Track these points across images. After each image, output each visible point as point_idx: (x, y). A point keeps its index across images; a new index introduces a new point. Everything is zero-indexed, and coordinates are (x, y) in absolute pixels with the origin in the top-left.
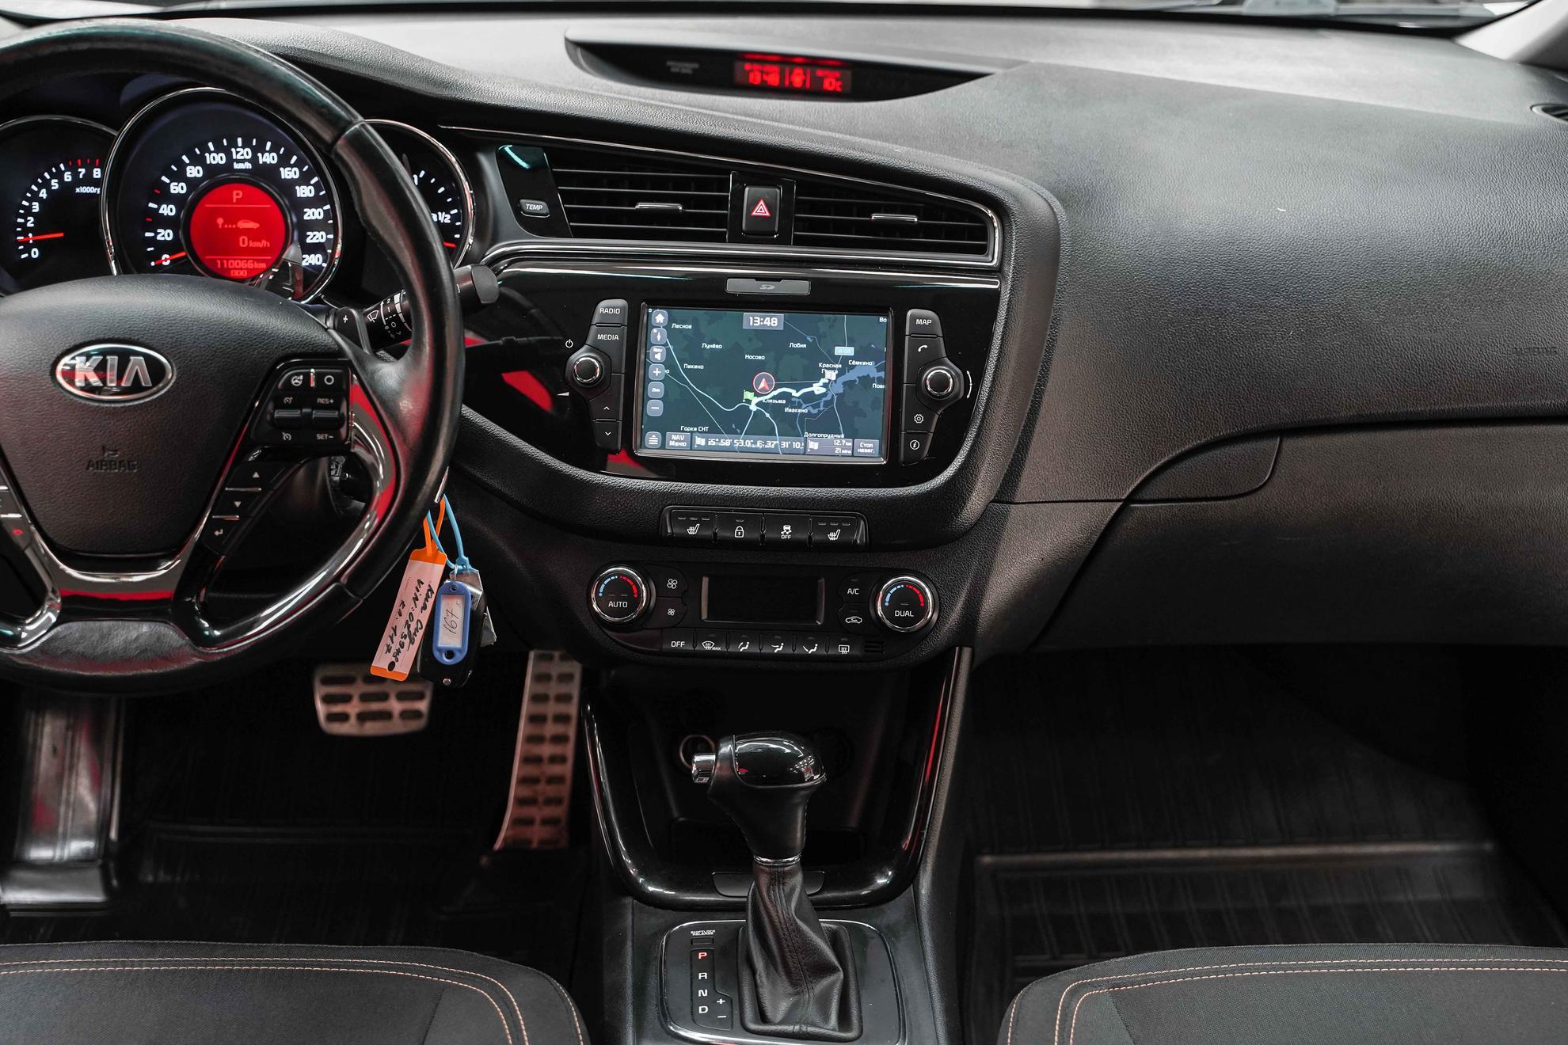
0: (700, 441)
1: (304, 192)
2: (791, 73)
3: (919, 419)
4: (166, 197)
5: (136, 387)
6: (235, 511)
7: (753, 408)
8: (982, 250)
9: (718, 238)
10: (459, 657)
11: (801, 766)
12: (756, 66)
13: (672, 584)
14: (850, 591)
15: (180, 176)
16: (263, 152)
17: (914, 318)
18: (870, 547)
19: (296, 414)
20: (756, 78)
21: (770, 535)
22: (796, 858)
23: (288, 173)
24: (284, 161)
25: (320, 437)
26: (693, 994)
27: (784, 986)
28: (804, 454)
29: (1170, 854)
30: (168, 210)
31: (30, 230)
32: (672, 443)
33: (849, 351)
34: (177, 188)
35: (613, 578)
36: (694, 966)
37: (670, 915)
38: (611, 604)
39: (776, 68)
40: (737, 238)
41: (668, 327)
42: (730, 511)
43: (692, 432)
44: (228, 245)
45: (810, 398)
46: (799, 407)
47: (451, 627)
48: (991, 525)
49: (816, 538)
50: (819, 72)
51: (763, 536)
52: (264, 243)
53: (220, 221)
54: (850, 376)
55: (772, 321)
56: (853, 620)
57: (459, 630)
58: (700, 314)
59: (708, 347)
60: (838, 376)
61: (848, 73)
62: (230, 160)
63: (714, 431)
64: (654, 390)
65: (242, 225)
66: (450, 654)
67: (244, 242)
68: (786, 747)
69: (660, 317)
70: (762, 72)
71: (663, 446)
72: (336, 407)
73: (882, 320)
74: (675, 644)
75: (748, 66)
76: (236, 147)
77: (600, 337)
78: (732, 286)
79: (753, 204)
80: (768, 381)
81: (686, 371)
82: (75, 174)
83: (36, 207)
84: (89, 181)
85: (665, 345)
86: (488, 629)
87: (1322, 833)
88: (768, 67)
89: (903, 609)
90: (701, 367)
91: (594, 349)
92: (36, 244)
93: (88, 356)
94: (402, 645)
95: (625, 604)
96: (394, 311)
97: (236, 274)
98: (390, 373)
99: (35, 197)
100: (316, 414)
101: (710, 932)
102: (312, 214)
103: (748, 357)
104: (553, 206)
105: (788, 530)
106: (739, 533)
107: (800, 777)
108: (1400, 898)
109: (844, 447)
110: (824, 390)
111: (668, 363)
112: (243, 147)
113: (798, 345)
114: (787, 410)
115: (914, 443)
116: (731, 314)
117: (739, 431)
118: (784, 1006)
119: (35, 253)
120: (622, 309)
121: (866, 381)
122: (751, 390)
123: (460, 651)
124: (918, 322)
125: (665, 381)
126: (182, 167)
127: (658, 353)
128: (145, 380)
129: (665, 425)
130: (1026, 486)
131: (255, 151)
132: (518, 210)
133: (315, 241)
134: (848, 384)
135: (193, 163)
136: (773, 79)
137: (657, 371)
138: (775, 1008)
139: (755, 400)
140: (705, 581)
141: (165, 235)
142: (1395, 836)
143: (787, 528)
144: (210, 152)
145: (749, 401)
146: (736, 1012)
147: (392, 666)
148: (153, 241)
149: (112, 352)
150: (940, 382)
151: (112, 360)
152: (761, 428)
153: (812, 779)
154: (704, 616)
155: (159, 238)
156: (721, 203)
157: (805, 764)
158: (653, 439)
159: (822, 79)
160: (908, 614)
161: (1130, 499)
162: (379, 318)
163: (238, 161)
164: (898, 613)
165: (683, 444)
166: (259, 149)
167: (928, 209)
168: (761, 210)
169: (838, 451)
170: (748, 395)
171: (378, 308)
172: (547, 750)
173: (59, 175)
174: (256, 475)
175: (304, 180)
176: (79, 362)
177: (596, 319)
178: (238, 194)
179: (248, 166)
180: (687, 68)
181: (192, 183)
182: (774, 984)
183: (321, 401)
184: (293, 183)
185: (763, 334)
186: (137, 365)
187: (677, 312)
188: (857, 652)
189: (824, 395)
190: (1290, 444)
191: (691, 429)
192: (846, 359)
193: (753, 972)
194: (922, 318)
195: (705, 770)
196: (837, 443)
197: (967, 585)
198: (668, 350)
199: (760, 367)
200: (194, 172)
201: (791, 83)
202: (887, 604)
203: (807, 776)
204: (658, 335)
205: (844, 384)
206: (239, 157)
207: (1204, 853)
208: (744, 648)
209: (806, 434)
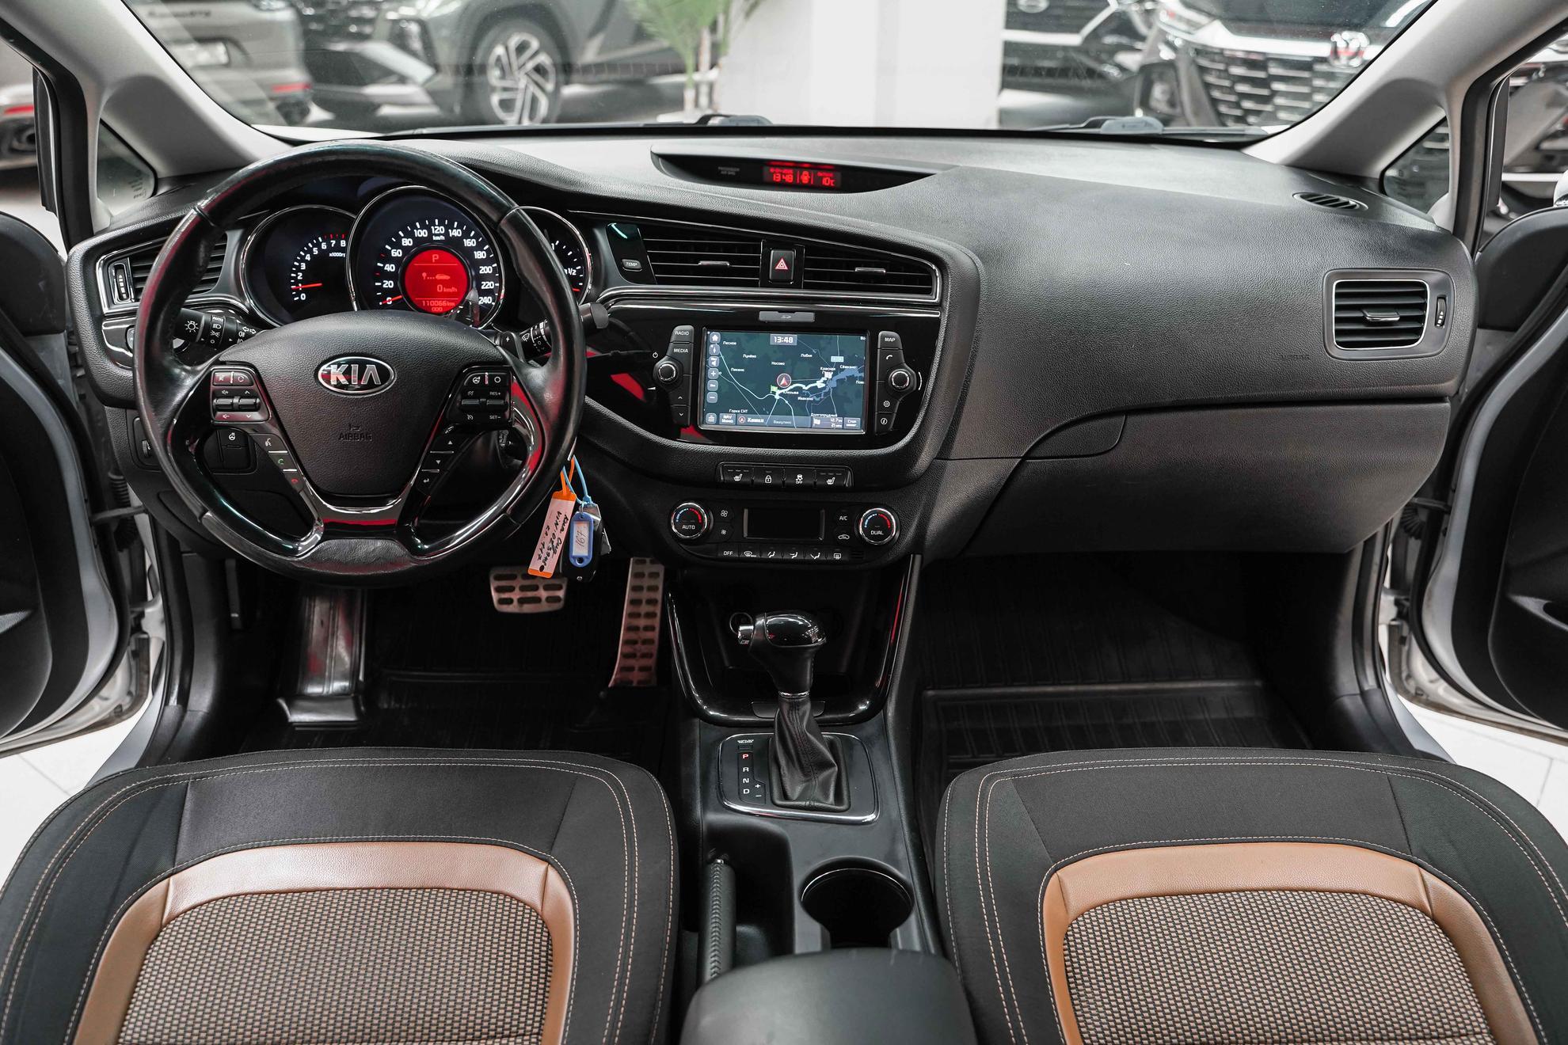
0: (742, 420)
1: (480, 255)
2: (801, 174)
3: (887, 404)
4: (389, 259)
5: (371, 385)
6: (436, 466)
7: (777, 397)
8: (928, 292)
9: (754, 284)
10: (586, 562)
11: (810, 633)
12: (779, 170)
13: (724, 513)
14: (841, 518)
15: (398, 245)
16: (452, 229)
17: (883, 337)
18: (856, 488)
19: (476, 402)
20: (777, 178)
21: (788, 481)
22: (806, 693)
23: (469, 243)
24: (466, 235)
25: (492, 417)
26: (739, 781)
27: (799, 776)
28: (811, 428)
29: (1050, 689)
30: (390, 268)
31: (300, 281)
32: (723, 421)
33: (840, 359)
34: (396, 253)
35: (685, 510)
36: (740, 763)
37: (724, 730)
38: (684, 527)
39: (791, 171)
40: (765, 285)
41: (720, 344)
42: (762, 465)
43: (736, 413)
44: (430, 291)
45: (814, 390)
46: (808, 396)
47: (581, 542)
48: (934, 472)
49: (819, 483)
50: (820, 174)
51: (784, 482)
52: (454, 289)
53: (424, 275)
54: (841, 376)
55: (790, 339)
56: (843, 537)
57: (586, 544)
58: (742, 335)
59: (747, 357)
60: (833, 376)
61: (839, 175)
62: (431, 234)
63: (751, 412)
64: (712, 385)
65: (439, 277)
66: (581, 560)
67: (440, 288)
68: (800, 621)
69: (715, 337)
70: (782, 173)
71: (718, 422)
72: (502, 397)
73: (862, 338)
74: (726, 553)
75: (772, 170)
76: (435, 225)
77: (675, 350)
78: (763, 316)
79: (776, 262)
80: (787, 379)
81: (732, 372)
82: (329, 244)
83: (303, 266)
84: (338, 249)
85: (719, 355)
86: (606, 543)
87: (1149, 676)
88: (785, 171)
89: (876, 530)
90: (743, 370)
91: (672, 358)
92: (304, 291)
93: (339, 365)
94: (548, 555)
95: (693, 527)
96: (540, 334)
97: (435, 310)
98: (537, 375)
99: (303, 259)
100: (489, 402)
101: (750, 741)
102: (485, 270)
103: (773, 363)
104: (644, 263)
105: (800, 478)
106: (768, 479)
107: (809, 640)
108: (1200, 717)
109: (837, 423)
110: (824, 385)
111: (721, 367)
112: (439, 226)
113: (807, 355)
114: (799, 398)
115: (883, 420)
116: (762, 335)
117: (768, 413)
118: (799, 789)
119: (303, 297)
120: (690, 332)
121: (852, 379)
122: (776, 385)
123: (587, 557)
124: (886, 339)
125: (719, 379)
126: (399, 239)
127: (714, 361)
128: (377, 380)
129: (719, 409)
130: (957, 449)
131: (447, 228)
132: (620, 266)
133: (487, 287)
134: (840, 381)
135: (406, 236)
136: (789, 178)
137: (713, 373)
138: (793, 790)
139: (778, 392)
140: (746, 511)
141: (389, 284)
142: (1196, 676)
143: (800, 476)
144: (417, 229)
145: (774, 393)
146: (768, 793)
147: (542, 568)
148: (380, 288)
149: (355, 362)
150: (901, 380)
151: (355, 367)
152: (782, 410)
153: (817, 641)
154: (745, 535)
155: (385, 286)
156: (755, 261)
157: (813, 631)
158: (711, 418)
159: (822, 177)
160: (880, 533)
161: (1027, 456)
162: (530, 338)
163: (436, 235)
164: (873, 533)
165: (731, 421)
166: (450, 227)
167: (892, 263)
168: (782, 265)
169: (833, 425)
170: (774, 389)
171: (529, 332)
172: (642, 622)
173: (318, 245)
174: (450, 443)
175: (479, 247)
176: (333, 368)
177: (673, 339)
178: (435, 257)
179: (442, 238)
180: (732, 171)
181: (406, 249)
182: (792, 775)
183: (492, 393)
184: (472, 249)
185: (783, 348)
186: (371, 370)
187: (726, 334)
188: (846, 558)
189: (824, 388)
190: (1133, 420)
191: (736, 411)
192: (839, 364)
193: (779, 767)
194: (889, 337)
195: (747, 635)
196: (833, 420)
197: (919, 514)
198: (721, 359)
199: (781, 370)
200: (407, 242)
201: (801, 180)
202: (866, 526)
203: (813, 639)
204: (714, 349)
205: (837, 381)
206: (436, 232)
207: (1072, 688)
208: (772, 555)
209: (812, 415)
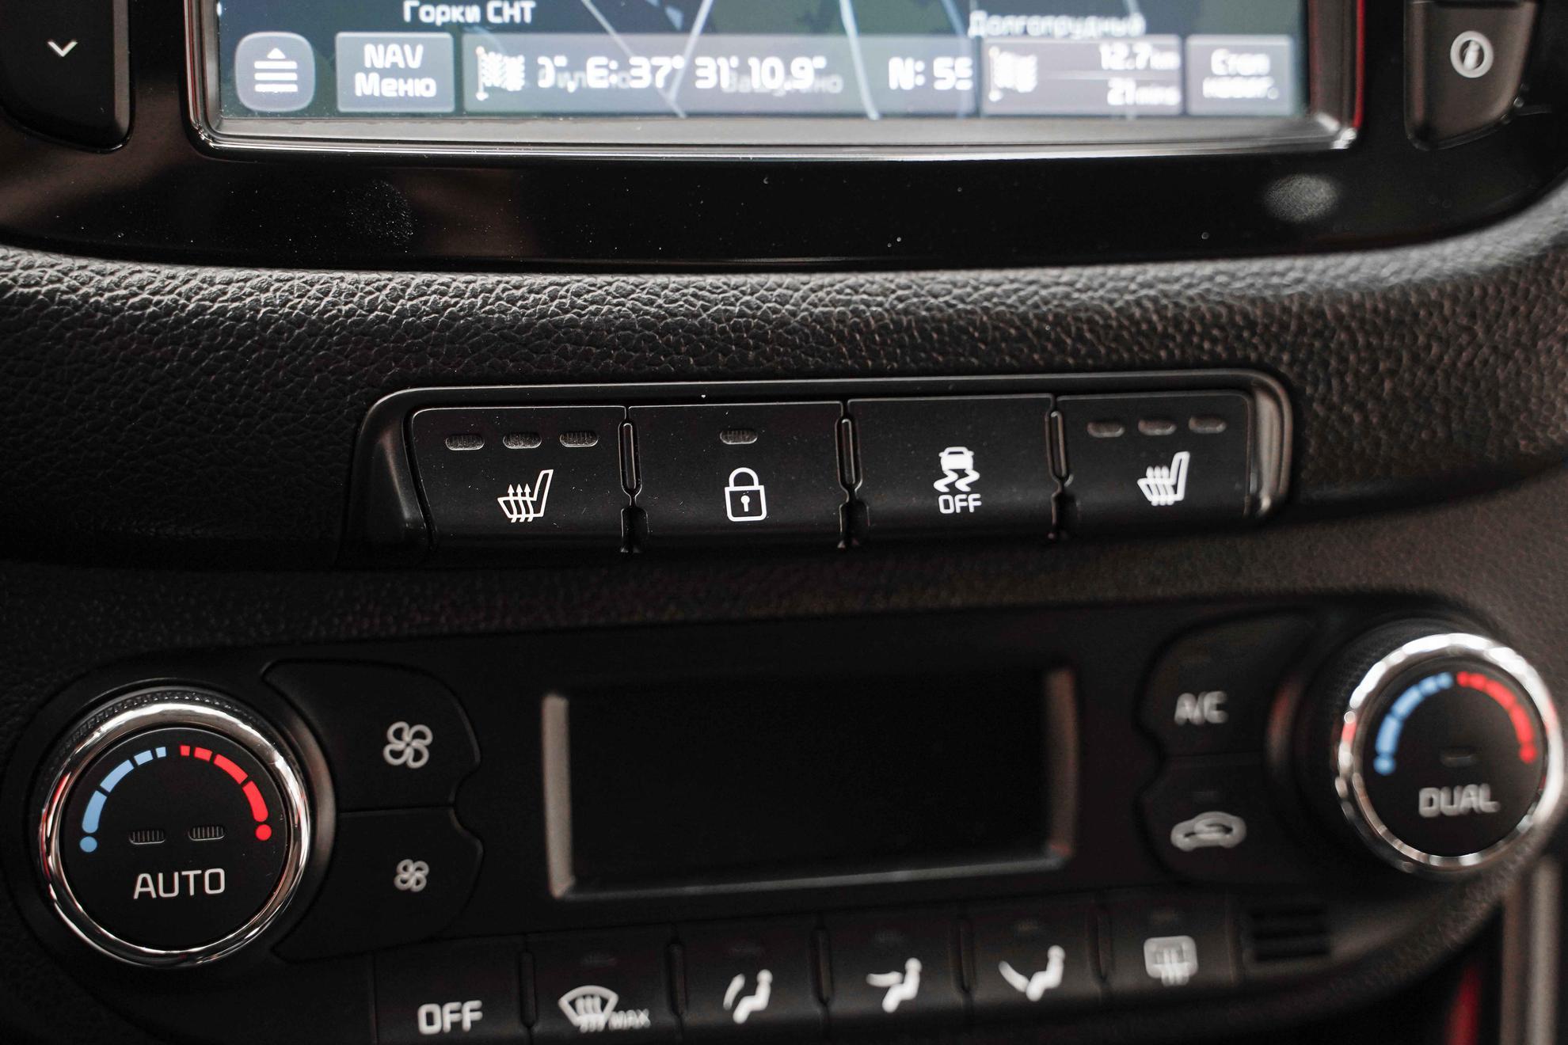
21: (887, 498)
28: (976, 114)
32: (365, 86)
35: (143, 758)
38: (146, 885)
42: (692, 396)
43: (457, 30)
51: (853, 506)
63: (560, 19)
71: (325, 97)
89: (1452, 781)
95: (214, 880)
105: (962, 474)
109: (1147, 78)
115: (1466, 45)
117: (675, 16)
140: (554, 710)
143: (957, 461)
154: (560, 882)
160: (1475, 798)
164: (1433, 802)
165: (424, 89)
169: (1118, 94)
191: (454, 14)
196: (1113, 57)
202: (1384, 765)
209: (980, 23)
